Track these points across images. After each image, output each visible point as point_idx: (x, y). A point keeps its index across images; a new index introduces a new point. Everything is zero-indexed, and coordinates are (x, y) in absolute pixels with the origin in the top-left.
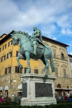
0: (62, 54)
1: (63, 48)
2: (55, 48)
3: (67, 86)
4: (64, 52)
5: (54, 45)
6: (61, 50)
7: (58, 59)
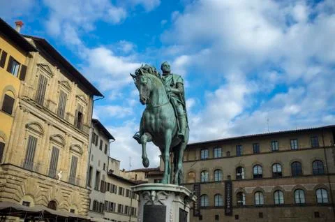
0: (80, 114)
1: (86, 96)
2: (65, 91)
3: (71, 208)
4: (84, 110)
5: (66, 79)
6: (80, 102)
7: (67, 124)
